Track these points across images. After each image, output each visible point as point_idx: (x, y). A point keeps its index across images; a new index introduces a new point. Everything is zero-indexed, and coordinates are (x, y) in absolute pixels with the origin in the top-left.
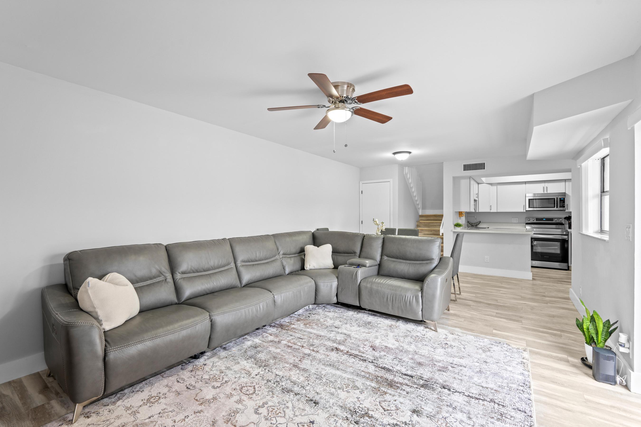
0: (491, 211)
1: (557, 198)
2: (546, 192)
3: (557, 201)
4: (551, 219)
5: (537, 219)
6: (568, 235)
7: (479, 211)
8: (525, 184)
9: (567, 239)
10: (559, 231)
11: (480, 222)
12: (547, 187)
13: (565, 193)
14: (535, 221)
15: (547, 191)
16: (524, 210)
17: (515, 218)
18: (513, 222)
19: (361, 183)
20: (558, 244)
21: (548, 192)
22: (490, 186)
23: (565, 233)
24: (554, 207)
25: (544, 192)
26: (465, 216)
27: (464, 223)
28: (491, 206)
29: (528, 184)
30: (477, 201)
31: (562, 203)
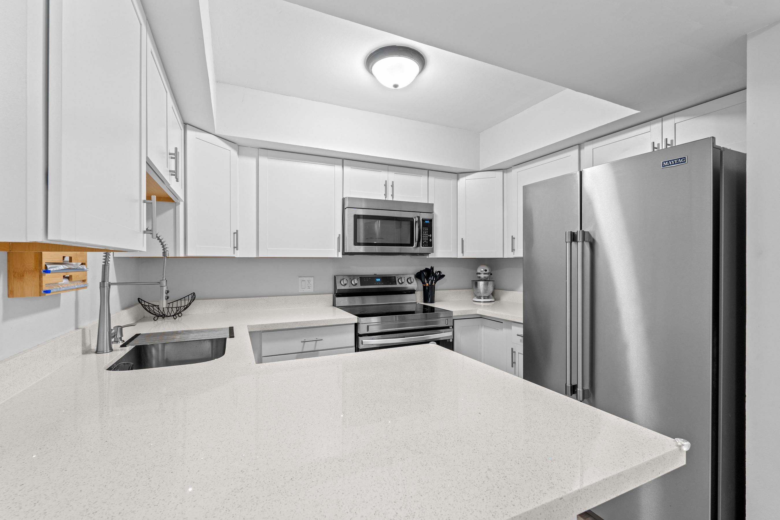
0: (238, 254)
1: (419, 218)
2: (390, 198)
3: (418, 227)
4: (392, 279)
5: (363, 279)
7: (189, 254)
8: (343, 166)
9: (451, 341)
11: (193, 299)
12: (392, 184)
13: (431, 205)
14: (359, 287)
15: (392, 195)
16: (337, 251)
17: (305, 279)
18: (301, 291)
21: (395, 198)
22: (234, 153)
24: (411, 244)
25: (386, 199)
26: (103, 281)
27: (84, 330)
28: (234, 233)
29: (350, 167)
30: (177, 207)
31: (427, 234)
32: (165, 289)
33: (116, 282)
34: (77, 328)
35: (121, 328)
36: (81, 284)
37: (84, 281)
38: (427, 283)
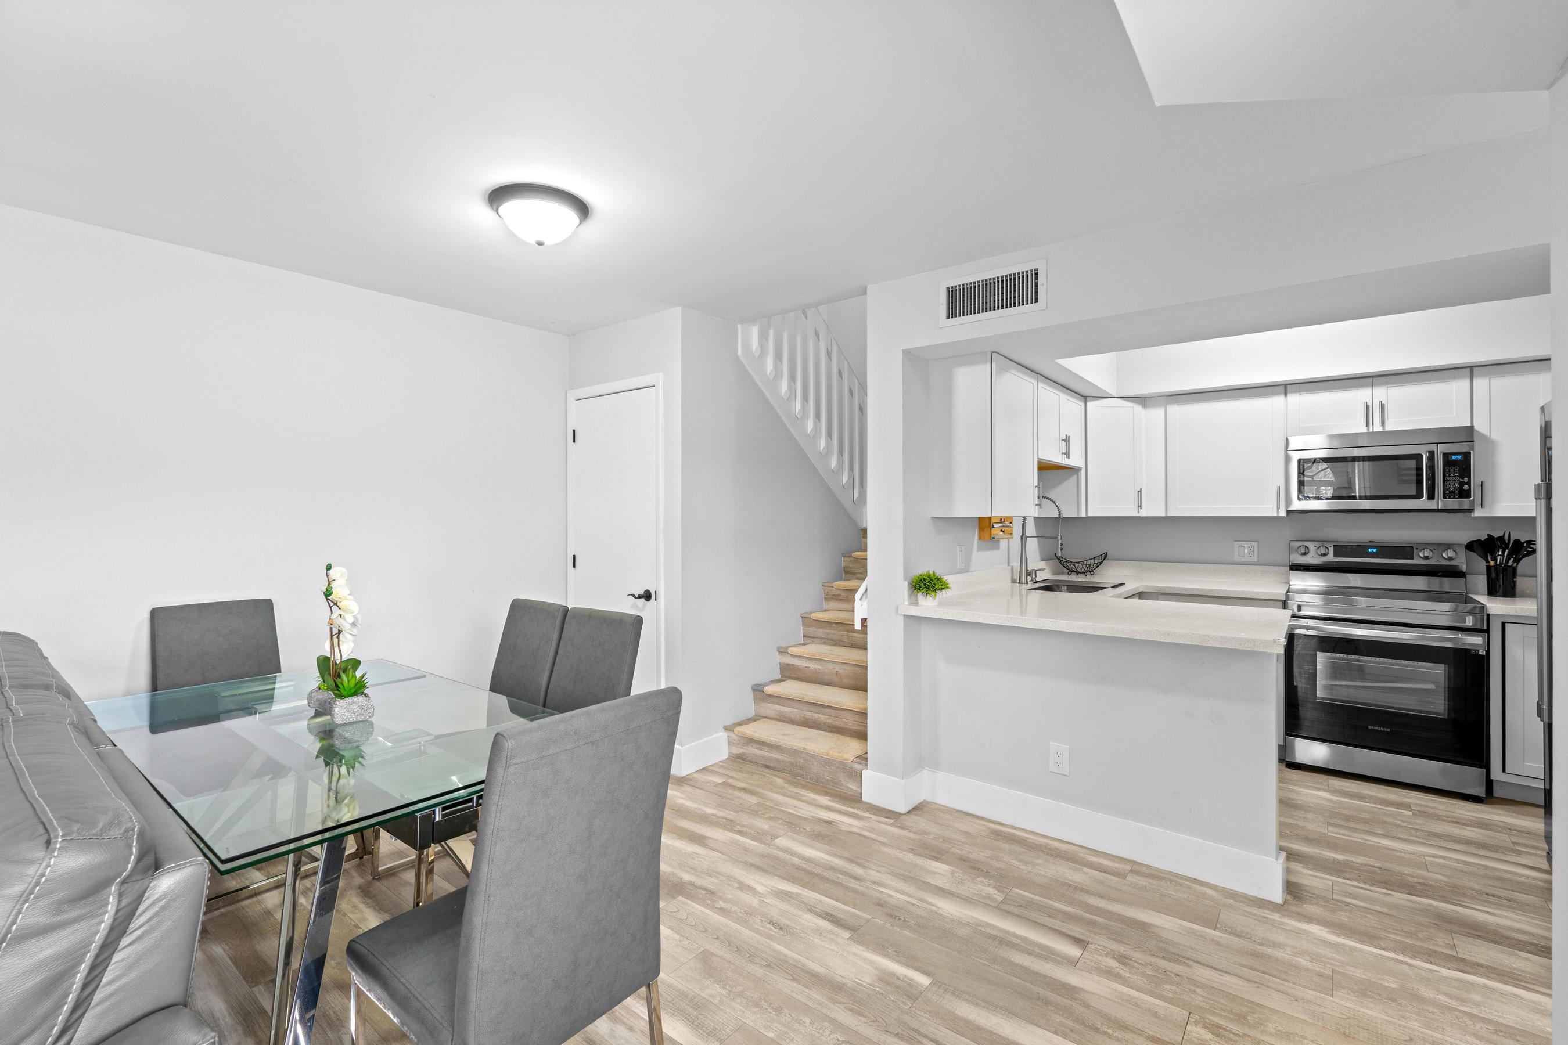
0: (1144, 513)
1: (1431, 454)
2: (1378, 428)
3: (1431, 468)
4: (1406, 551)
5: (1340, 549)
6: (1487, 631)
7: (1090, 514)
8: (1286, 395)
9: (1482, 653)
10: (1441, 612)
11: (1104, 559)
12: (1382, 407)
13: (1470, 429)
14: (1331, 557)
15: (1383, 423)
16: (1279, 508)
17: (1243, 543)
18: (1237, 559)
19: (571, 399)
20: (1438, 671)
21: (1389, 427)
22: (1138, 408)
23: (1469, 622)
24: (1419, 496)
25: (1368, 429)
26: (1023, 535)
27: (1012, 567)
28: (1139, 492)
29: (1298, 394)
30: (1079, 473)
31: (1457, 478)
32: (1060, 542)
33: (1036, 536)
34: (1009, 565)
35: (1036, 571)
36: (1009, 536)
37: (1011, 534)
38: (1492, 561)
